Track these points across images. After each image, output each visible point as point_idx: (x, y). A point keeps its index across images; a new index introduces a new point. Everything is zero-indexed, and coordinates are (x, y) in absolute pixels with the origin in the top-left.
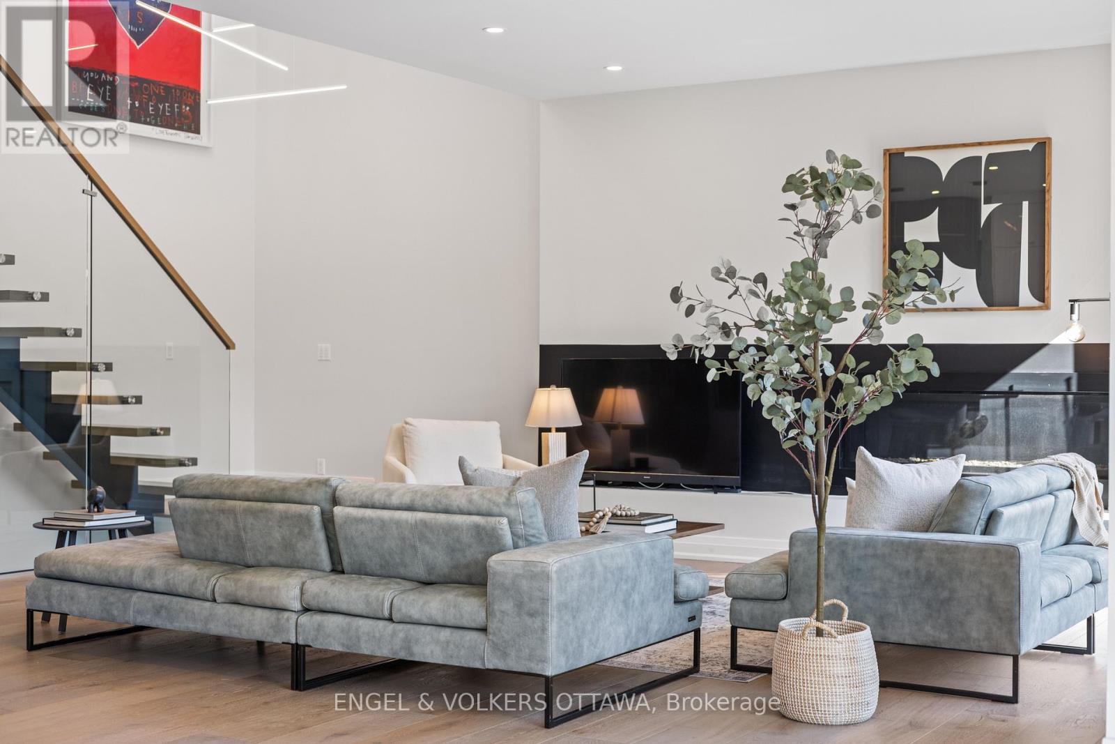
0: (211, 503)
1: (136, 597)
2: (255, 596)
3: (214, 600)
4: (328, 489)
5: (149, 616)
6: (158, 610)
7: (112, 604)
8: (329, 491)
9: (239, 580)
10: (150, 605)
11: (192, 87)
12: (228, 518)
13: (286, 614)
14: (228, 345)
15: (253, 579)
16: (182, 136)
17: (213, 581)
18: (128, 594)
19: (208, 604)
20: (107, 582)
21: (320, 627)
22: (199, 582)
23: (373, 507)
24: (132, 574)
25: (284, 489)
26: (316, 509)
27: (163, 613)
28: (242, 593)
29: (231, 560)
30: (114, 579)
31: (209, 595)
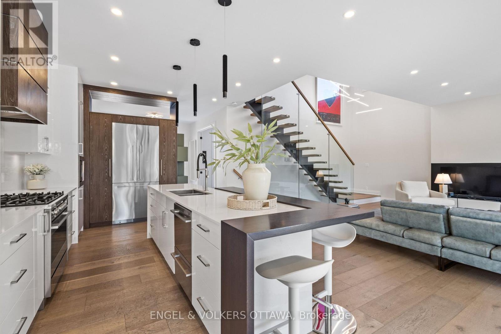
0: (396, 209)
1: (373, 231)
2: (421, 239)
3: (403, 237)
4: (444, 209)
5: (379, 237)
6: (382, 237)
7: (366, 232)
8: (445, 210)
9: (414, 233)
10: (379, 234)
11: (339, 114)
12: (403, 214)
13: (436, 247)
14: (353, 164)
15: (419, 234)
16: (337, 124)
17: (402, 232)
18: (371, 230)
19: (401, 238)
20: (363, 226)
21: (452, 254)
22: (397, 231)
23: (469, 217)
24: (372, 225)
25: (425, 208)
26: (442, 215)
27: (384, 237)
28: (416, 237)
29: (402, 224)
30: (366, 226)
31: (401, 235)
